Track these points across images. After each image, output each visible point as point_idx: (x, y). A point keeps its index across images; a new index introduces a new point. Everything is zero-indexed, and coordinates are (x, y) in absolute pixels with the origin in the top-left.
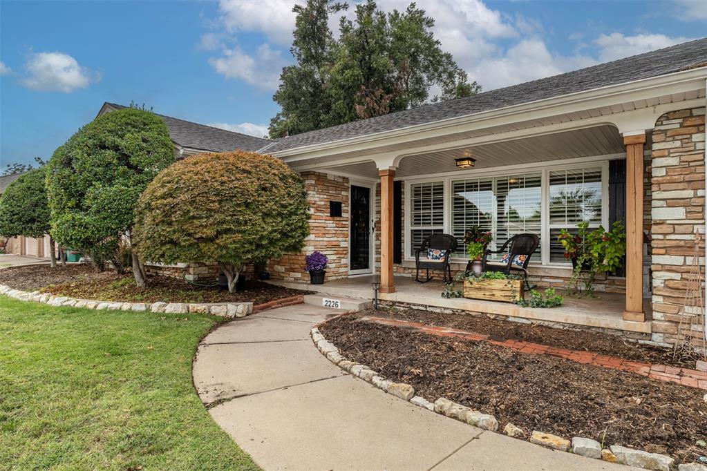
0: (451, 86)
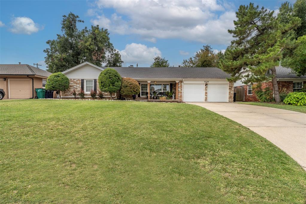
0: (112, 53)
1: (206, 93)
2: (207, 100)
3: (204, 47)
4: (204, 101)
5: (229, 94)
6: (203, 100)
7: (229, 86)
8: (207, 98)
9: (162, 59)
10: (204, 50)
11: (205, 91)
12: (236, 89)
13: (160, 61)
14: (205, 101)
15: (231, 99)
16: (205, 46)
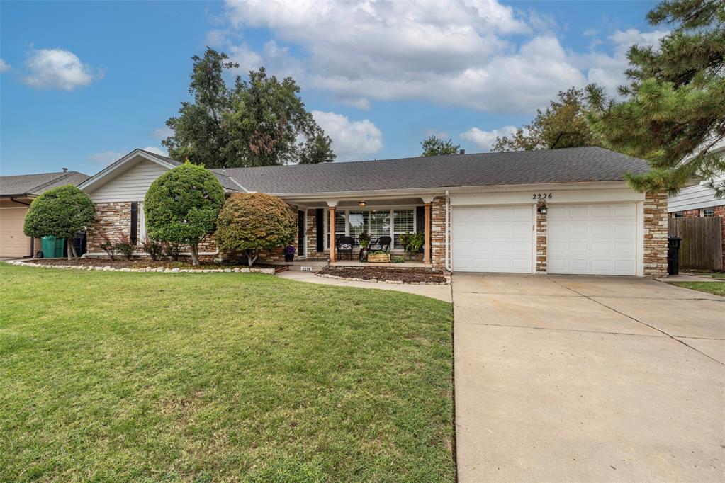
0: (311, 137)
1: (542, 240)
2: (545, 265)
3: (561, 94)
4: (535, 272)
5: (646, 242)
6: (530, 266)
7: (647, 211)
8: (544, 259)
9: (444, 143)
10: (560, 105)
11: (535, 234)
12: (678, 223)
13: (438, 148)
14: (538, 270)
15: (654, 265)
16: (565, 91)
